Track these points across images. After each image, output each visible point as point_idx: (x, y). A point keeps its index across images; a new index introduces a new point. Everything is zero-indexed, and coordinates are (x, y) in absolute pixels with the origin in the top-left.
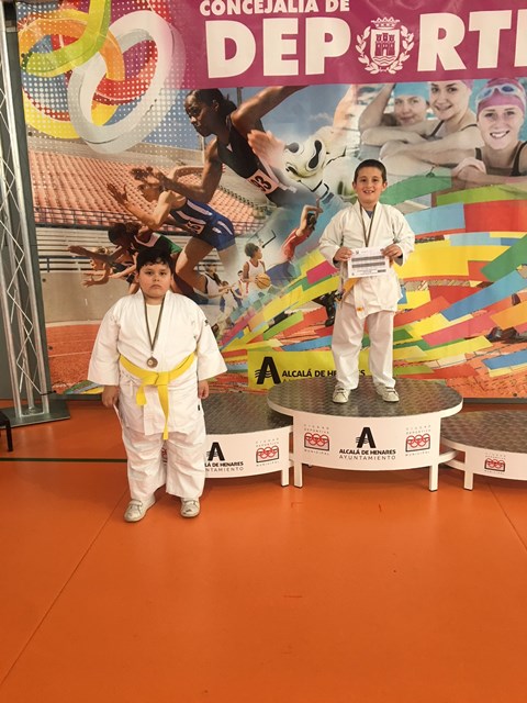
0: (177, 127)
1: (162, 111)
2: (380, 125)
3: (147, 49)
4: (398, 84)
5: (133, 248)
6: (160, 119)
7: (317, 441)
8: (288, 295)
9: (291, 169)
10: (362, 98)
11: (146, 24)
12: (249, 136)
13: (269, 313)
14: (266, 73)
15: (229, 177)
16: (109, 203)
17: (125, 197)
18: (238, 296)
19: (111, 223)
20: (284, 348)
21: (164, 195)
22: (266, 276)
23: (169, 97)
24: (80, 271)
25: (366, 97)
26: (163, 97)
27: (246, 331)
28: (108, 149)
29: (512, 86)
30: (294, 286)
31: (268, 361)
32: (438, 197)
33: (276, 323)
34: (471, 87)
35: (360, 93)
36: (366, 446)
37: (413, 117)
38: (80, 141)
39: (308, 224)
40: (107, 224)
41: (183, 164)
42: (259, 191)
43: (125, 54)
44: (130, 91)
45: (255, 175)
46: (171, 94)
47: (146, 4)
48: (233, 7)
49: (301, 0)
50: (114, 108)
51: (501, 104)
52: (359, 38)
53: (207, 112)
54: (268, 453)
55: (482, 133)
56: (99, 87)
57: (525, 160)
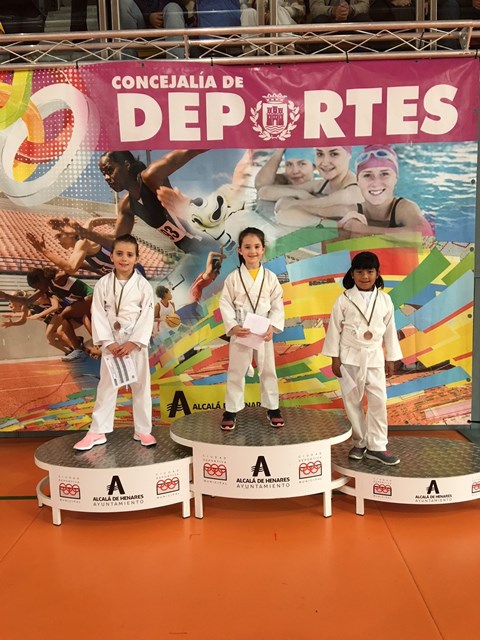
0: (92, 184)
1: (78, 169)
2: (274, 183)
3: (66, 116)
4: (288, 150)
5: (50, 291)
6: (76, 177)
7: (216, 471)
8: (196, 333)
9: (196, 220)
10: (256, 161)
11: (62, 94)
12: (158, 191)
13: (178, 350)
14: (174, 136)
15: (140, 228)
16: (28, 250)
17: (43, 244)
19: (30, 268)
20: (193, 382)
21: (80, 243)
22: (176, 316)
23: (84, 158)
25: (260, 160)
26: (79, 158)
27: (158, 367)
28: (26, 203)
29: (384, 151)
30: (202, 325)
32: (327, 246)
33: (186, 359)
34: (350, 152)
35: (255, 156)
36: (261, 475)
37: (302, 177)
38: (2, 195)
39: (213, 268)
40: (27, 270)
41: (98, 215)
42: (168, 239)
43: (45, 120)
44: (49, 152)
45: (165, 225)
46: (86, 155)
47: (64, 78)
48: (142, 82)
49: (201, 78)
50: (34, 167)
51: (377, 166)
52: (252, 110)
53: (120, 171)
54: (168, 485)
55: (362, 190)
56: (20, 148)
57: (400, 212)
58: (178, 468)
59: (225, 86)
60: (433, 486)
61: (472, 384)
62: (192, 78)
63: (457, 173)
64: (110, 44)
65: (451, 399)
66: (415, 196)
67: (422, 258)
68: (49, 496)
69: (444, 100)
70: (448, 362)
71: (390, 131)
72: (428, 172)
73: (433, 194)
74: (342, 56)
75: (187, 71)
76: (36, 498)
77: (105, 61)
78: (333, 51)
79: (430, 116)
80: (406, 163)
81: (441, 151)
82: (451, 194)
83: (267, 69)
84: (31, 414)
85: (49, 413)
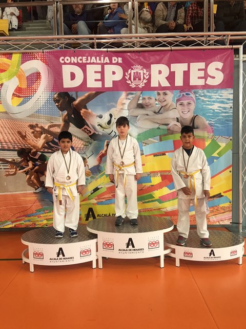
0: (50, 108)
1: (43, 101)
2: (137, 108)
3: (37, 76)
4: (143, 92)
5: (29, 159)
6: (42, 104)
7: (109, 245)
8: (99, 180)
9: (99, 125)
10: (128, 97)
11: (36, 65)
12: (81, 111)
13: (91, 188)
14: (88, 86)
15: (72, 129)
16: (18, 139)
17: (25, 136)
19: (19, 148)
20: (98, 203)
21: (43, 136)
22: (89, 171)
23: (46, 95)
24: (3, 170)
25: (130, 96)
26: (44, 95)
28: (19, 116)
30: (102, 176)
31: (91, 210)
32: (162, 137)
33: (94, 192)
34: (173, 93)
35: (128, 95)
36: (130, 247)
37: (150, 105)
38: (6, 113)
39: (107, 148)
40: (17, 149)
42: (86, 134)
43: (27, 77)
44: (29, 92)
45: (84, 127)
46: (47, 94)
47: (37, 57)
48: (74, 60)
49: (102, 58)
50: (22, 99)
51: (185, 100)
52: (126, 73)
53: (63, 101)
54: (86, 252)
55: (179, 112)
56: (15, 90)
57: (197, 122)
59: (114, 62)
60: (212, 253)
61: (232, 205)
62: (98, 58)
63: (224, 103)
64: (59, 41)
65: (222, 212)
67: (207, 144)
69: (217, 69)
70: (220, 194)
71: (192, 83)
72: (210, 103)
73: (212, 113)
74: (169, 48)
75: (95, 54)
76: (22, 259)
77: (56, 49)
78: (164, 46)
79: (210, 76)
80: (199, 99)
81: (216, 93)
82: (220, 113)
83: (133, 54)
84: (18, 219)
85: (27, 219)
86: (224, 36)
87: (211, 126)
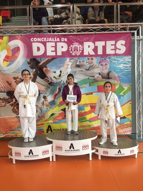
1: (21, 63)
2: (76, 67)
4: (80, 58)
5: (13, 97)
7: (59, 148)
8: (54, 109)
9: (54, 77)
12: (44, 69)
13: (49, 113)
14: (48, 55)
15: (38, 79)
16: (7, 86)
17: (11, 84)
18: (41, 109)
20: (53, 123)
22: (48, 104)
23: (23, 60)
25: (72, 60)
26: (22, 60)
27: (43, 118)
29: (106, 58)
30: (56, 106)
31: (49, 127)
33: (51, 116)
34: (97, 59)
35: (70, 60)
37: (83, 65)
39: (59, 90)
40: (6, 91)
42: (46, 82)
43: (12, 50)
44: (13, 58)
45: (45, 79)
47: (17, 38)
48: (39, 40)
49: (55, 39)
51: (104, 62)
52: (69, 47)
53: (33, 64)
54: (46, 152)
55: (100, 69)
56: (5, 57)
57: (111, 75)
58: (48, 147)
59: (62, 41)
60: (119, 151)
61: (132, 123)
62: (53, 38)
64: (30, 29)
65: (126, 127)
66: (114, 70)
67: (117, 87)
68: (12, 156)
69: (122, 45)
70: (125, 116)
71: (108, 53)
72: (118, 64)
73: (119, 70)
74: (94, 33)
75: (51, 36)
76: (8, 156)
77: (29, 34)
78: (91, 31)
79: (118, 49)
80: (112, 62)
82: (124, 70)
83: (74, 36)
84: (7, 132)
85: (12, 132)
86: (126, 25)
87: (119, 77)
